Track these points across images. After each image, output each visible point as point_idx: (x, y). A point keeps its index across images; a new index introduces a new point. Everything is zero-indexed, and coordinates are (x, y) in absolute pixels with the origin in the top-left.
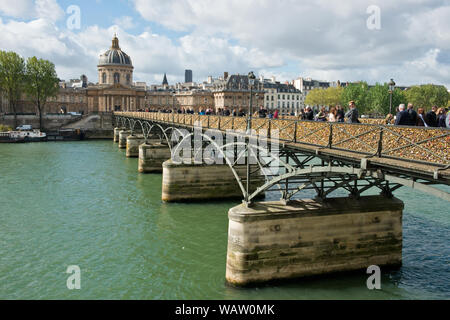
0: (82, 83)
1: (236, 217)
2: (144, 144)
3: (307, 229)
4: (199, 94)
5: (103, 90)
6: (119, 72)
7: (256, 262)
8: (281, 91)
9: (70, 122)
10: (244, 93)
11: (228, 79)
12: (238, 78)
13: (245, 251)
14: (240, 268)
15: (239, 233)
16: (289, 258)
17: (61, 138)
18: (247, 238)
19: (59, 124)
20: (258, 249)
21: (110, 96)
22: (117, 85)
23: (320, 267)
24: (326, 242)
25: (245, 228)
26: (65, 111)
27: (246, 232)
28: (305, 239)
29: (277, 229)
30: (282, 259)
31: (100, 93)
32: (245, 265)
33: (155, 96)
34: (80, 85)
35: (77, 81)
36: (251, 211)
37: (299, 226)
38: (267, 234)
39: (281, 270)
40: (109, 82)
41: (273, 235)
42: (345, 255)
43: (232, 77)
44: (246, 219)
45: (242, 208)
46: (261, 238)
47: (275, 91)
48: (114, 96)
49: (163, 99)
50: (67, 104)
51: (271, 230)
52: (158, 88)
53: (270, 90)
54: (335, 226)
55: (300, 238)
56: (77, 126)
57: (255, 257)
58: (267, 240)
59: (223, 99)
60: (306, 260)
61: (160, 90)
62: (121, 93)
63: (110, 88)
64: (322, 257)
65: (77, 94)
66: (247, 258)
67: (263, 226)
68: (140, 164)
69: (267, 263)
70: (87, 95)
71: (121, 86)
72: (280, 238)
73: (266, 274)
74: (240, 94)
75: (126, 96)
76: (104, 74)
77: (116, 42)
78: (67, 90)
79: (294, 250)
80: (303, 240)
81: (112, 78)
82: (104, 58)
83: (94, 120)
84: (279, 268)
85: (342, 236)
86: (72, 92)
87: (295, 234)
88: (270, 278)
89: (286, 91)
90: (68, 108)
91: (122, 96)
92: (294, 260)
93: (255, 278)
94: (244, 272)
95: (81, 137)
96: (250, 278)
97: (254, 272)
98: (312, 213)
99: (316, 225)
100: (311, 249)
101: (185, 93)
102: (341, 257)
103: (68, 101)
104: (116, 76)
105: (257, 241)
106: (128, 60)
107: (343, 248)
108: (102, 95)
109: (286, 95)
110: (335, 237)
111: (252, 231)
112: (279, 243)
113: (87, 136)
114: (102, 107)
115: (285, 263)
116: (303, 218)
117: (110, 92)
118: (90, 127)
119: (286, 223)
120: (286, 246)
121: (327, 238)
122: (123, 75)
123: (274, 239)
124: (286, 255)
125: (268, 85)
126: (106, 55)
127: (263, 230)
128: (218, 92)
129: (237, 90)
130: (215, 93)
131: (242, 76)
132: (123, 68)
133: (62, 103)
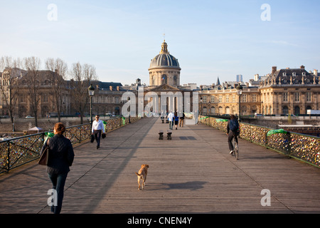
6: (167, 73)
10: (297, 88)
11: (277, 75)
12: (289, 72)
22: (164, 86)
26: (119, 111)
40: (158, 83)
43: (282, 71)
50: (119, 105)
59: (271, 96)
61: (206, 89)
63: (158, 88)
71: (168, 87)
74: (292, 90)
77: (165, 46)
78: (121, 93)
101: (230, 91)
104: (164, 77)
106: (175, 62)
122: (170, 76)
126: (156, 59)
128: (266, 88)
129: (288, 85)
130: (263, 89)
131: (294, 71)
132: (171, 70)
133: (115, 105)
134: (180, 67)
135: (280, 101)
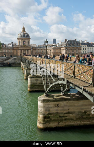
0: (12, 45)
1: (40, 100)
2: (26, 68)
3: (71, 106)
4: (55, 48)
5: (19, 47)
6: (25, 40)
7: (49, 119)
8: (89, 46)
9: (6, 60)
10: (73, 47)
11: (66, 42)
12: (71, 41)
13: (44, 115)
14: (42, 122)
15: (41, 107)
16: (64, 118)
17: (2, 66)
18: (44, 109)
19: (2, 61)
20: (49, 114)
21: (22, 50)
22: (24, 46)
23: (78, 123)
24: (80, 112)
25: (43, 105)
26: (5, 55)
27: (44, 107)
28: (71, 110)
29: (58, 106)
30: (60, 118)
31: (18, 48)
32: (44, 121)
33: (39, 49)
34: (11, 46)
35: (10, 44)
36: (46, 98)
37: (68, 105)
38: (54, 108)
39: (60, 123)
40: (21, 44)
41: (56, 108)
42: (90, 118)
43: (68, 41)
44: (44, 101)
45: (43, 97)
46: (51, 109)
47: (87, 46)
48: (23, 49)
49: (42, 50)
50: (6, 53)
51: (55, 106)
52: (40, 46)
53: (84, 46)
54: (85, 105)
55: (68, 110)
56: (8, 61)
57: (48, 117)
58: (53, 110)
59: (64, 50)
60: (71, 120)
61: (41, 47)
62: (26, 48)
63: (22, 47)
64: (79, 118)
65: (10, 49)
66: (45, 118)
67: (52, 104)
68: (25, 76)
69: (53, 120)
70: (14, 50)
71: (26, 46)
72: (59, 110)
73: (53, 125)
74: (72, 48)
75: (28, 49)
76: (19, 41)
77: (24, 29)
78: (6, 48)
79: (66, 115)
80: (70, 111)
81: (23, 43)
82: (19, 35)
83: (15, 59)
84: (59, 122)
85: (88, 110)
86: (8, 48)
87: (66, 108)
88: (55, 126)
89: (91, 46)
90: (6, 54)
91: (26, 49)
92: (66, 119)
93: (48, 126)
94: (43, 124)
95: (9, 65)
96: (46, 126)
97: (48, 124)
98: (74, 99)
99: (76, 104)
100: (74, 115)
101: (50, 48)
102: (87, 119)
103: (6, 52)
105: (49, 111)
106: (28, 36)
107: (89, 115)
108: (19, 50)
109: (91, 48)
110: (85, 110)
111: (47, 106)
112: (59, 112)
113: (11, 65)
114: (19, 54)
115: (62, 121)
116: (70, 101)
117: (22, 48)
118: (13, 61)
119: (62, 103)
120: (62, 113)
121: (81, 110)
122: (26, 41)
123: (56, 110)
124: (62, 117)
125: (83, 44)
126: (20, 34)
127: (51, 106)
128: (63, 47)
129: (70, 46)
130: (62, 47)
131: (72, 41)
132: (27, 39)
133: (4, 53)
134: (30, 38)
135: (67, 52)
